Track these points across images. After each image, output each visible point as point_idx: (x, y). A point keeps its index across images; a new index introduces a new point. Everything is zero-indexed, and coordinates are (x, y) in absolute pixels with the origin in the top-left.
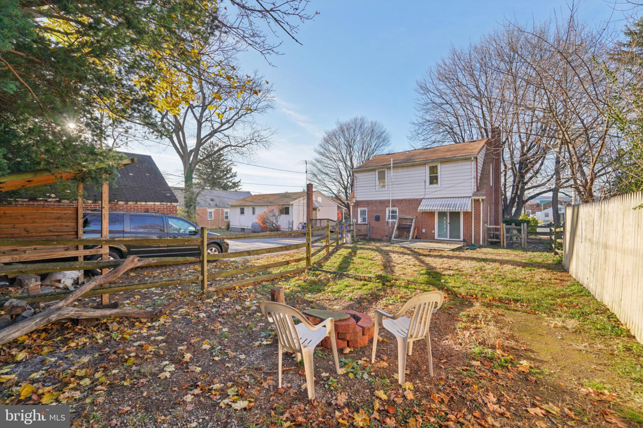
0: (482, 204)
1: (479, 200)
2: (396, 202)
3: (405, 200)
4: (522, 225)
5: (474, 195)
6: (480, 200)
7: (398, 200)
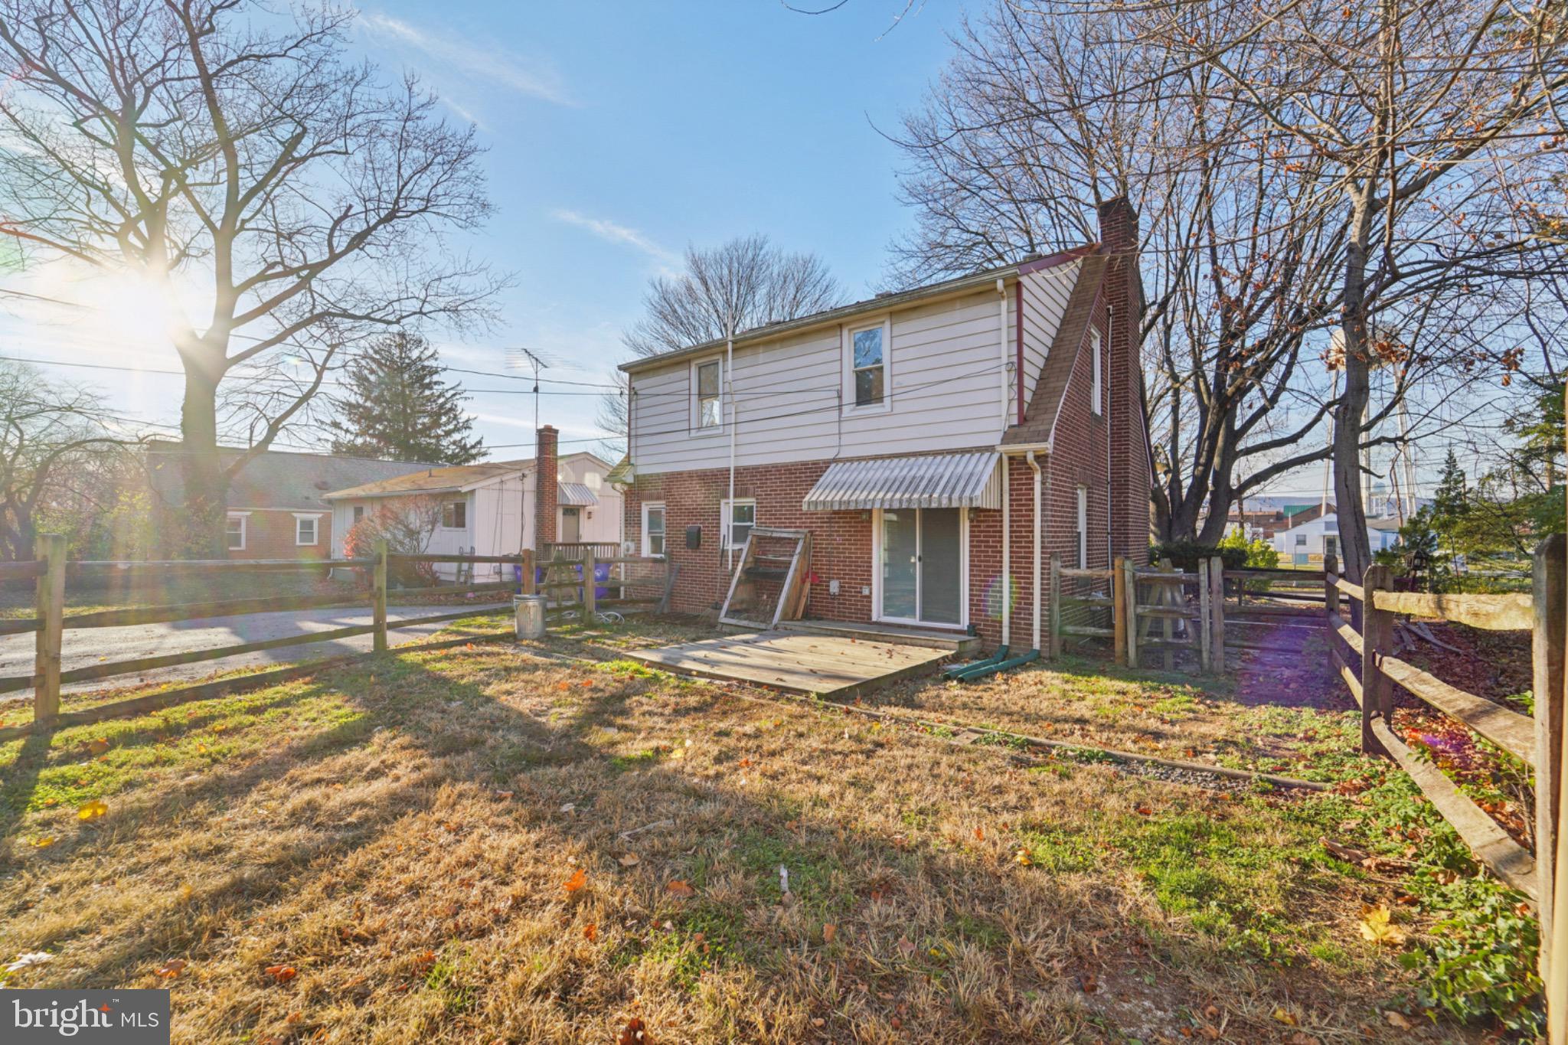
0: (1038, 477)
1: (1023, 460)
2: (749, 478)
3: (777, 468)
4: (1203, 569)
5: (1007, 438)
6: (1030, 457)
7: (756, 468)
